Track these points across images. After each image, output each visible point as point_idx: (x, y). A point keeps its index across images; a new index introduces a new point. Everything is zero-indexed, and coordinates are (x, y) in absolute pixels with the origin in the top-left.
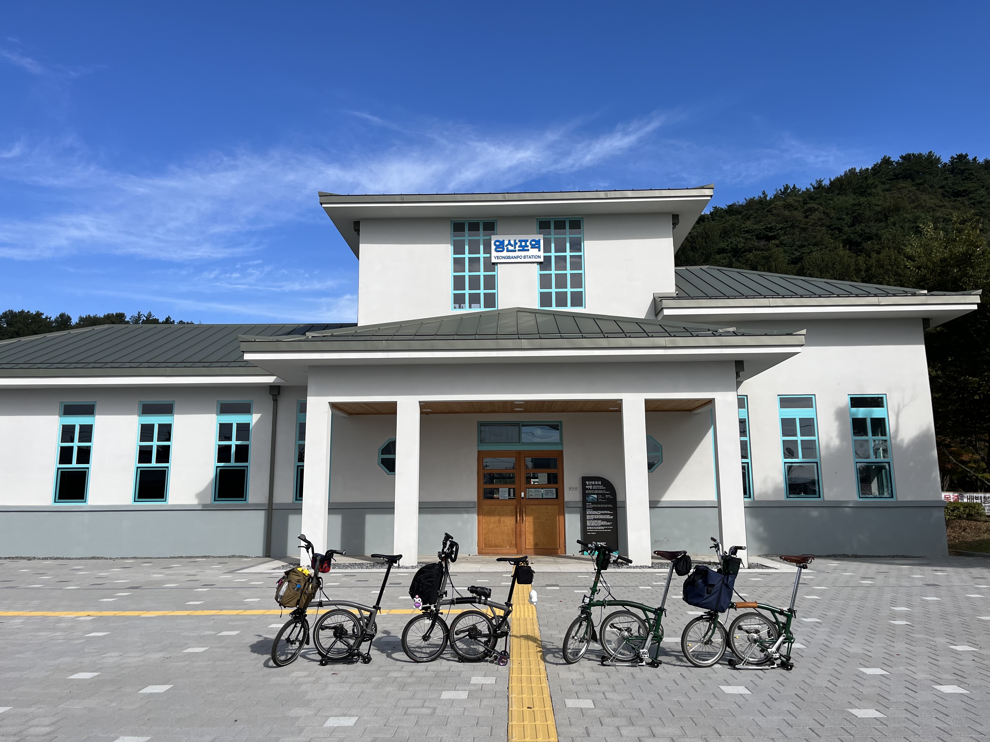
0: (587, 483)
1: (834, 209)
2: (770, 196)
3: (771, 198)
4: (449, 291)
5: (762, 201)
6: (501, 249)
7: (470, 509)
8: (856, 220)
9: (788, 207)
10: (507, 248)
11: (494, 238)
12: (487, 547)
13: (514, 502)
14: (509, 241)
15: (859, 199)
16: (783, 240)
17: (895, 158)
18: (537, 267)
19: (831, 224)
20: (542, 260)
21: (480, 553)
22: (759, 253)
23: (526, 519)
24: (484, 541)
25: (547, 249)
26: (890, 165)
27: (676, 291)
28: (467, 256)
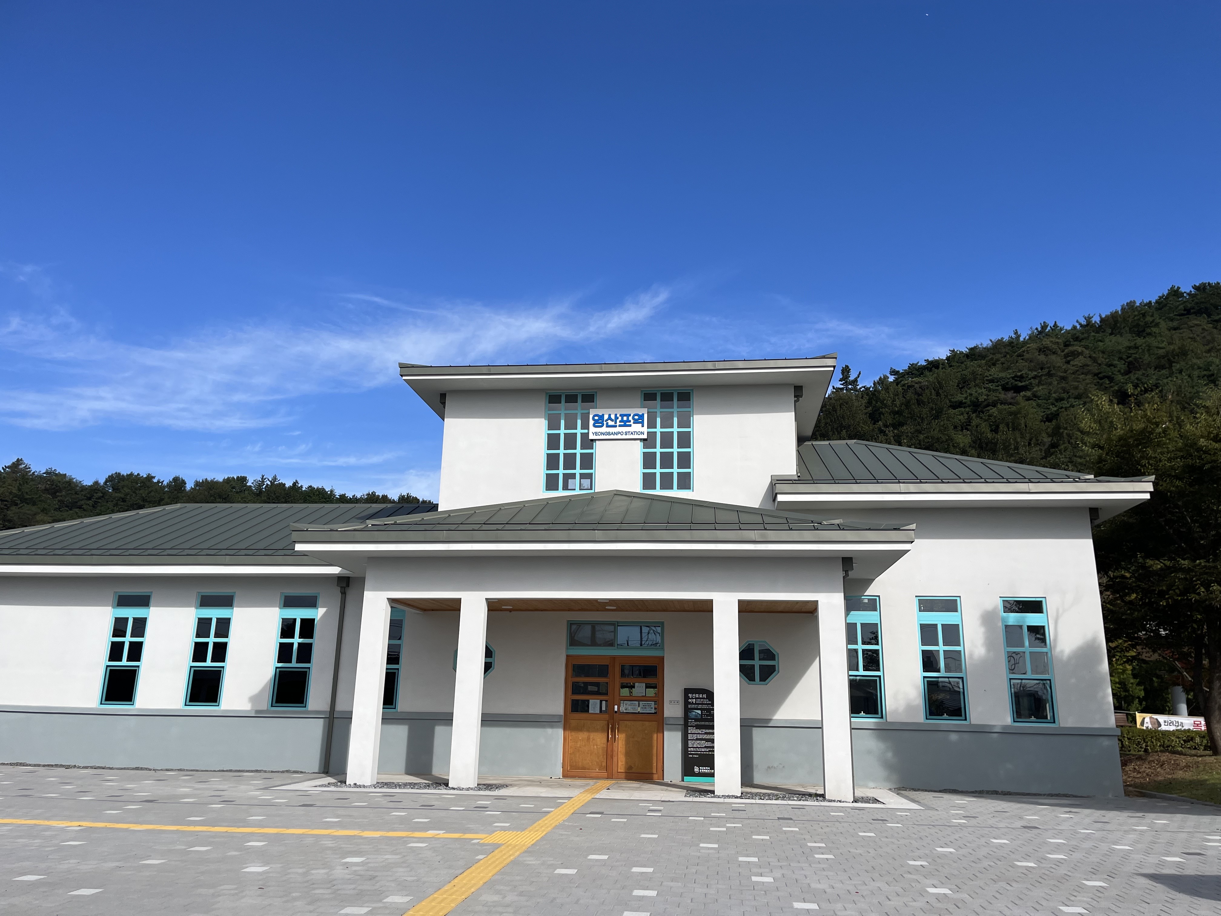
0: (690, 695)
1: (1103, 352)
2: (1024, 336)
3: (1025, 339)
4: (541, 471)
5: (1013, 343)
6: (601, 424)
7: (556, 723)
8: (1132, 367)
9: (1043, 350)
10: (607, 423)
11: (592, 412)
12: (573, 769)
13: (606, 716)
14: (610, 415)
15: (1135, 340)
16: (1037, 391)
17: (1186, 288)
18: (640, 444)
19: (1099, 371)
20: (645, 436)
21: (565, 776)
22: (1005, 407)
23: (620, 736)
24: (570, 762)
25: (652, 424)
26: (1181, 297)
27: (797, 473)
28: (562, 431)
